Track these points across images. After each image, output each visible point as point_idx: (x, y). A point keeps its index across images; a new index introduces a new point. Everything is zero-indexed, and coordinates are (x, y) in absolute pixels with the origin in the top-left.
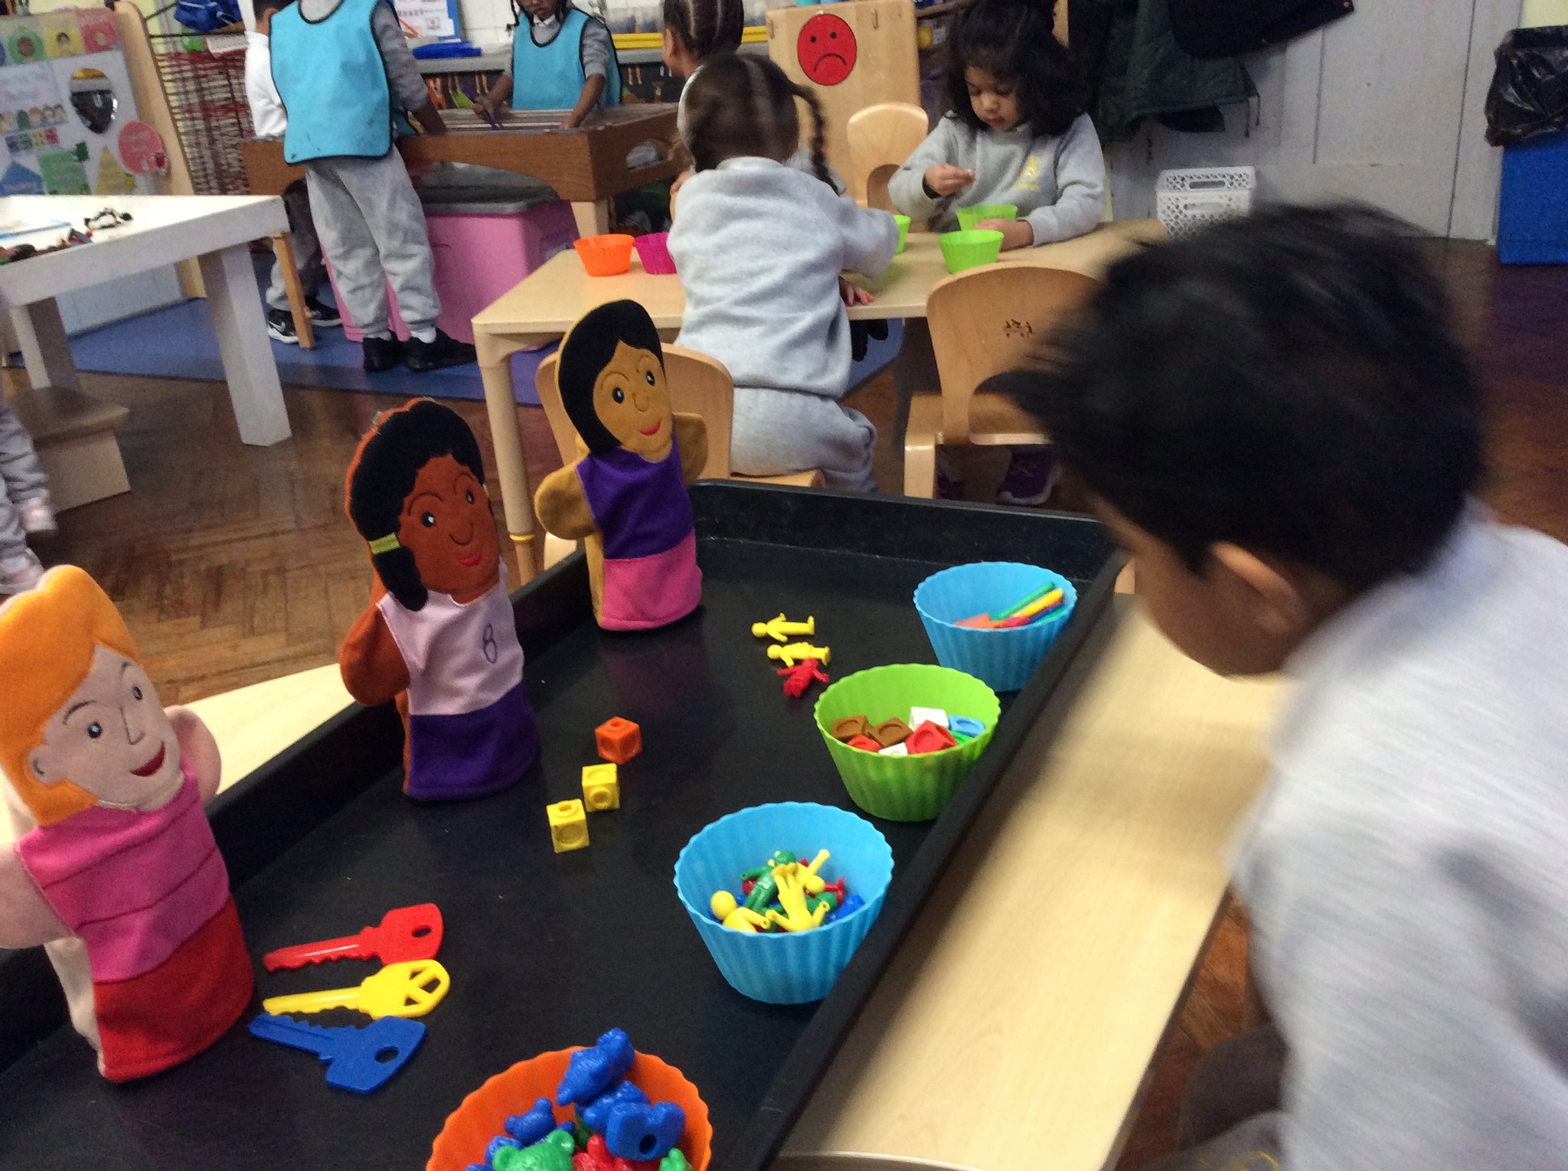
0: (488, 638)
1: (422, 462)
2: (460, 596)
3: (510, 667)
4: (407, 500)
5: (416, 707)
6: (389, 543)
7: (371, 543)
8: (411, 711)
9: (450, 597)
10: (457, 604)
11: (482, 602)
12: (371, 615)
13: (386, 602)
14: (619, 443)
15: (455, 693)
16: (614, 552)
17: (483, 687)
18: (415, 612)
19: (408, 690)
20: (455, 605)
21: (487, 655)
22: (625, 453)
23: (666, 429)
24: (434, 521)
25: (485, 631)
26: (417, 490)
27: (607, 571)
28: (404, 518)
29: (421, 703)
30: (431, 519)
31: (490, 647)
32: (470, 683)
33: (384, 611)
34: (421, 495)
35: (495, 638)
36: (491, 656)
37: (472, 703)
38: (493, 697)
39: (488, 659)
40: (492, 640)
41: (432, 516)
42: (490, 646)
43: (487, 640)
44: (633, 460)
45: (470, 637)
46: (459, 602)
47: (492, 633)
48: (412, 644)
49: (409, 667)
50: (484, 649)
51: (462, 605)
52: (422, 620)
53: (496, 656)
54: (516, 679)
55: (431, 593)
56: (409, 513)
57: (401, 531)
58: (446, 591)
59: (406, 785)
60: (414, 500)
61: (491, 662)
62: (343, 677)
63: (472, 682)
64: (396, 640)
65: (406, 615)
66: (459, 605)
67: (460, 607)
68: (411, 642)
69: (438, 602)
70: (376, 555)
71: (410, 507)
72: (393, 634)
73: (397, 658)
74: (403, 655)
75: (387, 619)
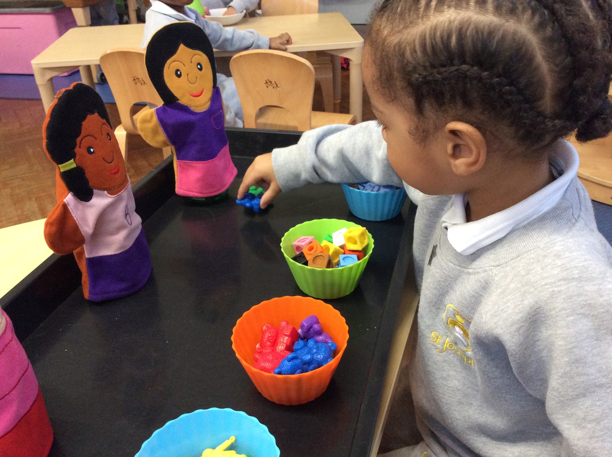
1: (84, 118)
2: (111, 191)
3: (138, 227)
4: (78, 140)
5: (90, 253)
6: (70, 165)
7: (60, 166)
8: (87, 256)
9: (106, 192)
10: (109, 195)
11: (124, 193)
12: (60, 206)
13: (69, 198)
14: (178, 100)
17: (126, 238)
18: (87, 202)
19: (84, 245)
20: (108, 196)
21: (127, 221)
22: (181, 105)
24: (94, 150)
25: (126, 208)
26: (83, 133)
28: (77, 150)
29: (92, 251)
30: (92, 150)
33: (68, 204)
34: (85, 137)
35: (129, 211)
36: (130, 222)
37: (121, 248)
38: (130, 244)
40: (128, 213)
41: (93, 148)
42: (128, 216)
45: (119, 212)
46: (111, 195)
49: (83, 233)
50: (126, 218)
52: (91, 206)
55: (95, 191)
56: (80, 146)
57: (77, 158)
58: (104, 189)
59: (86, 295)
60: (82, 140)
61: (130, 224)
62: (46, 240)
63: (120, 236)
64: (75, 219)
65: (82, 205)
66: (112, 196)
67: (112, 197)
68: (84, 219)
69: (99, 196)
70: (63, 172)
71: (80, 144)
72: (73, 216)
73: (76, 228)
74: (79, 226)
75: (70, 208)
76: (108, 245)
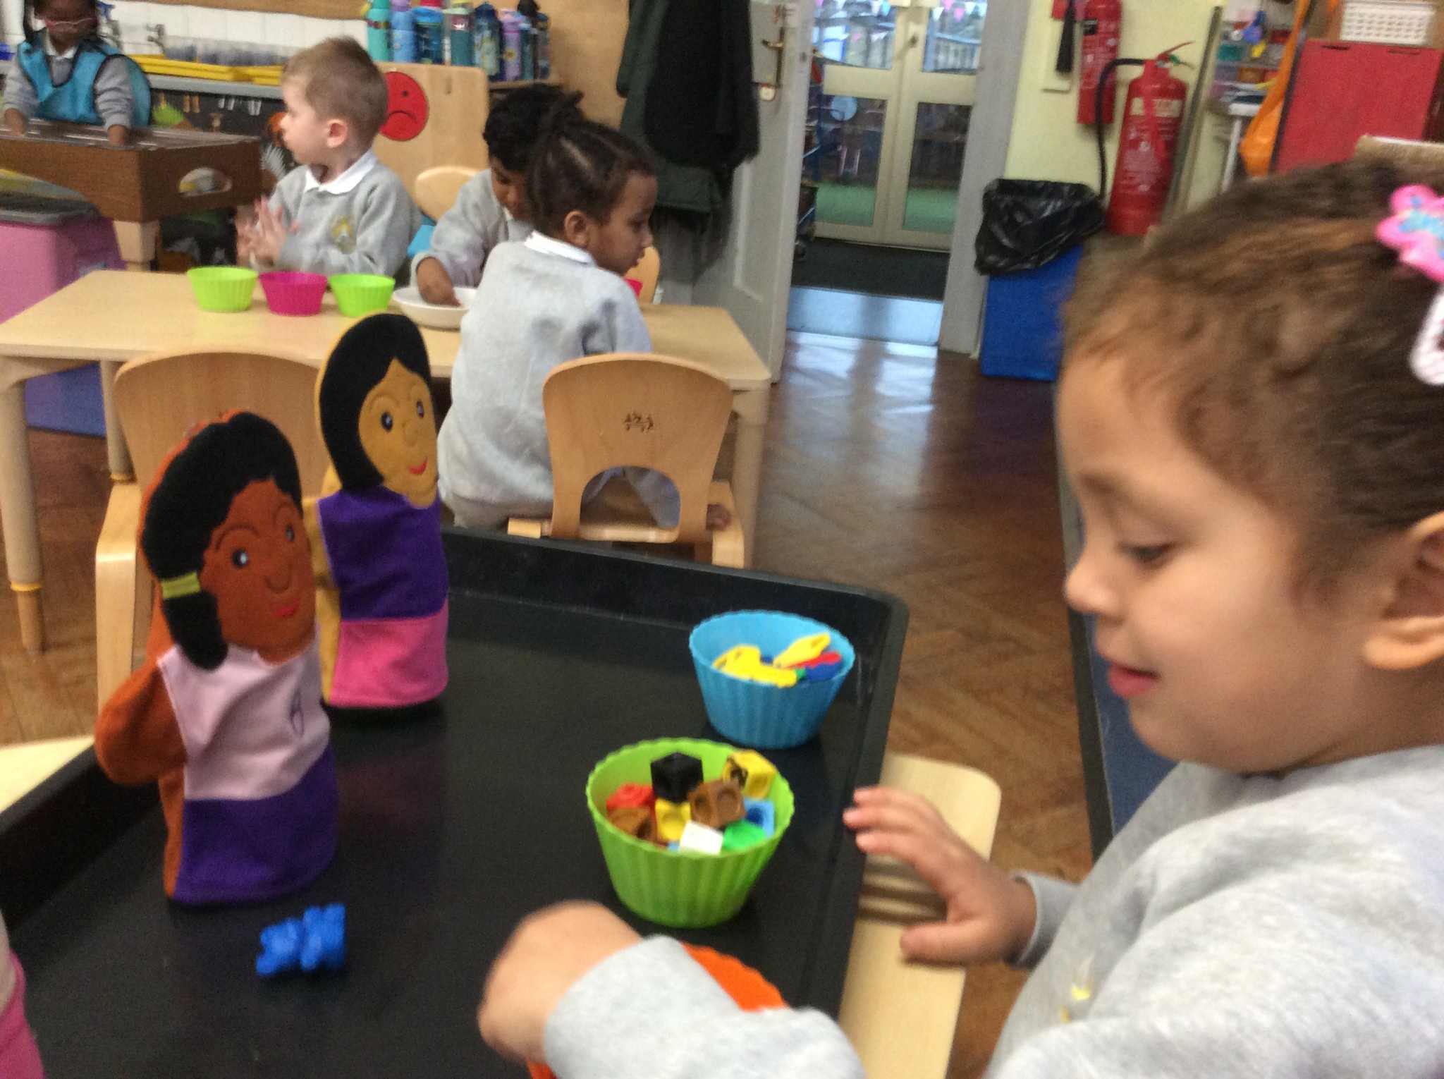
0: (296, 705)
1: (240, 487)
2: (268, 653)
3: (317, 743)
4: (217, 533)
5: (195, 787)
6: (188, 584)
7: (163, 584)
8: (190, 791)
9: (256, 654)
10: (263, 663)
11: (297, 663)
12: (147, 675)
13: (170, 658)
14: (381, 479)
15: (245, 775)
17: (285, 766)
18: (208, 672)
19: (184, 769)
20: (261, 665)
21: (293, 727)
22: (387, 492)
23: (431, 469)
24: (248, 562)
25: (294, 699)
26: (232, 518)
28: (210, 556)
29: (201, 785)
30: (243, 559)
31: (297, 719)
32: (269, 761)
33: (166, 670)
34: (232, 528)
35: (304, 706)
36: (299, 730)
37: (264, 788)
38: (292, 779)
39: (295, 732)
40: (300, 709)
41: (248, 555)
42: (299, 715)
43: (295, 710)
45: (278, 703)
46: (267, 662)
47: (302, 701)
48: (197, 715)
49: (187, 743)
50: (292, 719)
51: (271, 666)
52: (217, 683)
53: (303, 730)
55: (233, 650)
56: (218, 548)
57: (205, 572)
58: (252, 647)
59: (170, 882)
60: (224, 534)
61: (298, 737)
63: (273, 760)
64: (174, 706)
65: (195, 677)
66: (268, 665)
67: (268, 668)
68: (194, 709)
69: (240, 661)
70: (166, 599)
71: (220, 541)
72: (172, 698)
73: (171, 729)
74: (181, 726)
75: (168, 681)
76: (240, 775)
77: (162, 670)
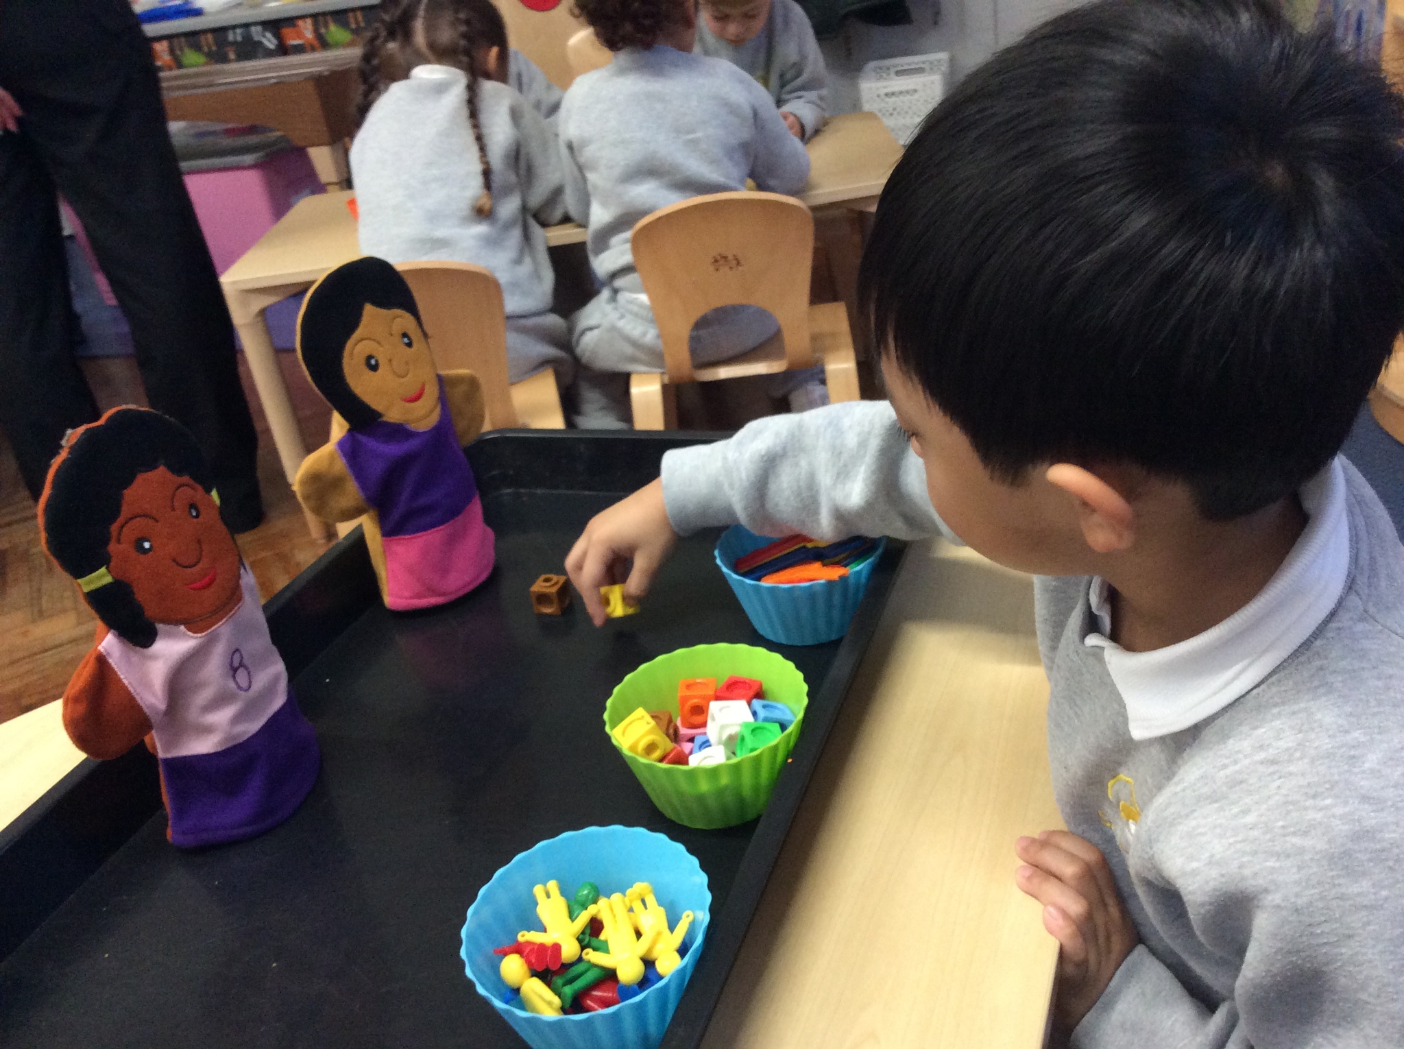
0: (236, 664)
1: (128, 482)
2: (194, 624)
3: (270, 690)
4: (114, 528)
5: (166, 750)
6: (101, 578)
7: (80, 581)
8: (161, 754)
9: (182, 628)
10: (191, 634)
11: (224, 629)
12: (92, 661)
13: (109, 643)
14: (380, 415)
15: (207, 730)
16: (391, 530)
17: (237, 719)
18: (145, 651)
19: (152, 733)
20: (189, 635)
21: (237, 683)
22: (387, 424)
23: (432, 392)
24: (151, 546)
25: (232, 658)
26: (125, 511)
27: (386, 551)
28: (113, 547)
29: (168, 746)
30: (147, 545)
31: (242, 676)
32: (222, 717)
33: (108, 653)
34: (131, 519)
35: (246, 661)
36: (244, 684)
37: (226, 739)
38: (252, 727)
39: (239, 687)
40: (241, 665)
41: (149, 541)
42: (241, 670)
43: (236, 667)
44: (399, 432)
45: (213, 668)
46: (194, 632)
47: (242, 658)
48: (147, 685)
49: (146, 710)
50: (234, 677)
51: (199, 635)
52: (154, 657)
53: (250, 682)
54: (279, 701)
55: (160, 627)
56: (119, 541)
57: (112, 564)
58: (177, 623)
59: (169, 833)
60: (122, 527)
61: (246, 690)
62: (69, 734)
64: (126, 682)
65: (136, 654)
66: (196, 635)
67: (197, 638)
68: (144, 681)
69: (169, 635)
70: (88, 593)
71: (120, 534)
72: (122, 677)
73: (130, 703)
74: (138, 698)
75: (113, 662)
77: (104, 653)
